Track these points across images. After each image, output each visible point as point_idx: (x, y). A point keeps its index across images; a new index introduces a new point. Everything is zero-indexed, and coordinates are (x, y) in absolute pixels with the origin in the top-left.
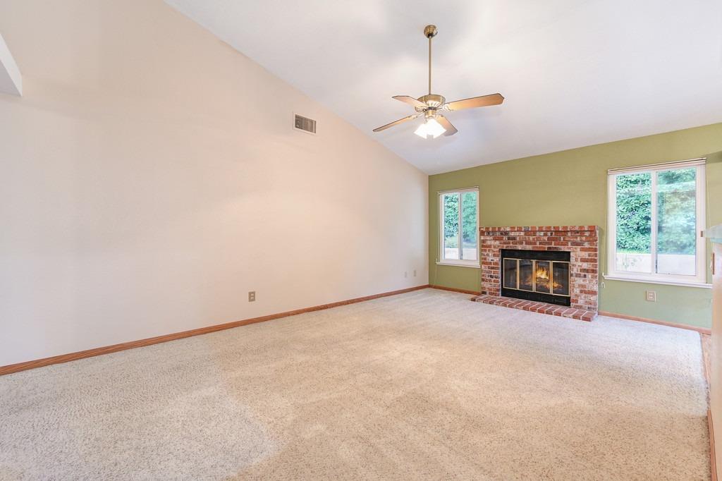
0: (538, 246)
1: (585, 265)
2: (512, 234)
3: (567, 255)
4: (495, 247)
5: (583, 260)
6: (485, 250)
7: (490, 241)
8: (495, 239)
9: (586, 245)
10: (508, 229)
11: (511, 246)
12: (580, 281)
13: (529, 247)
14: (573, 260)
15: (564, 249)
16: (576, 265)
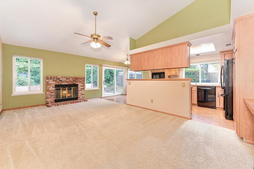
0: (70, 83)
1: (82, 87)
2: (61, 79)
3: (77, 85)
4: (53, 84)
5: (81, 86)
6: (48, 86)
7: (51, 82)
8: (53, 81)
9: (82, 82)
10: (60, 77)
11: (60, 83)
12: (81, 92)
13: (67, 84)
14: (79, 87)
15: (77, 83)
16: (80, 87)
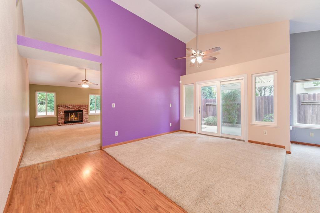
0: (76, 109)
1: (86, 113)
2: (69, 106)
3: (82, 111)
4: (63, 110)
5: (85, 112)
6: (60, 111)
7: (61, 108)
8: (63, 108)
9: (86, 109)
10: (68, 105)
11: (68, 109)
12: (85, 116)
13: (73, 110)
14: (83, 112)
15: (82, 110)
16: (84, 113)
